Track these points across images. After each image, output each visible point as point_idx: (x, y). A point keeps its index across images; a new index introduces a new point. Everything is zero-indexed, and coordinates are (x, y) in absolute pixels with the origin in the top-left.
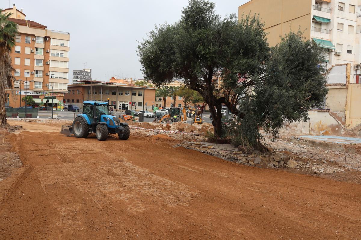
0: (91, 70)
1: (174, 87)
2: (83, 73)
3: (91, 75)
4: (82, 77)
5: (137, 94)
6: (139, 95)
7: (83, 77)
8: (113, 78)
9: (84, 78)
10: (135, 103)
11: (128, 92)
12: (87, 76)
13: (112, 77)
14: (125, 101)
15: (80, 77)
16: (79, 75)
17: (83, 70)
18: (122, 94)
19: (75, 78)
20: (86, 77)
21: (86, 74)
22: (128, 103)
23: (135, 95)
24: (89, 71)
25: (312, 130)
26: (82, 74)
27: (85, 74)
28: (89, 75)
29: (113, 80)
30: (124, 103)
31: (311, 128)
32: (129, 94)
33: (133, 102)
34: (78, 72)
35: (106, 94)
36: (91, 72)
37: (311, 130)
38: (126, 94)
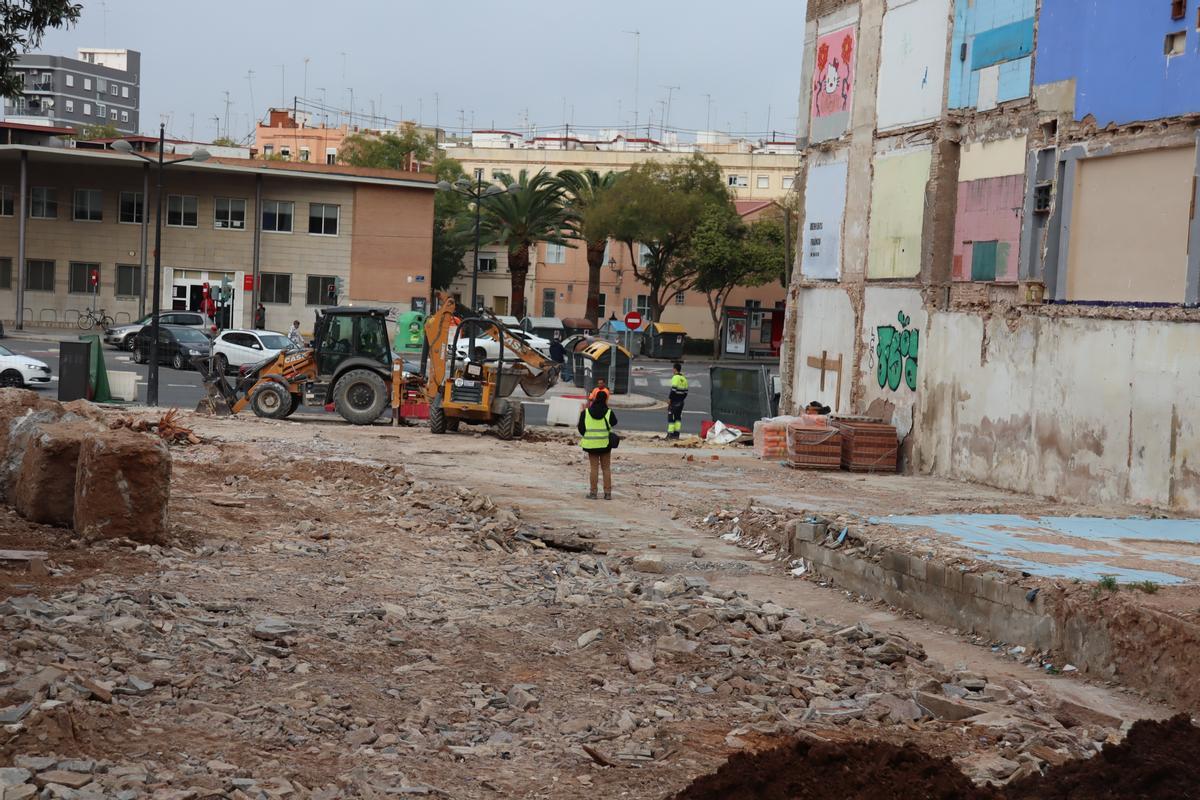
0: (134, 58)
1: (589, 172)
2: (79, 80)
3: (135, 92)
4: (70, 104)
5: (300, 219)
6: (315, 226)
7: (79, 105)
8: (279, 118)
9: (87, 110)
10: (284, 281)
11: (238, 209)
12: (103, 96)
13: (274, 112)
14: (209, 266)
15: (51, 103)
16: (46, 87)
17: (80, 58)
18: (191, 219)
19: (19, 113)
20: (101, 104)
21: (101, 87)
22: (237, 283)
23: (285, 223)
24: (120, 64)
25: (1187, 472)
26: (70, 81)
27: (88, 85)
28: (125, 93)
29: (280, 130)
30: (202, 280)
31: (1179, 463)
32: (239, 216)
33: (267, 278)
34: (40, 71)
35: (82, 215)
36: (137, 71)
37: (1179, 476)
38: (221, 215)
